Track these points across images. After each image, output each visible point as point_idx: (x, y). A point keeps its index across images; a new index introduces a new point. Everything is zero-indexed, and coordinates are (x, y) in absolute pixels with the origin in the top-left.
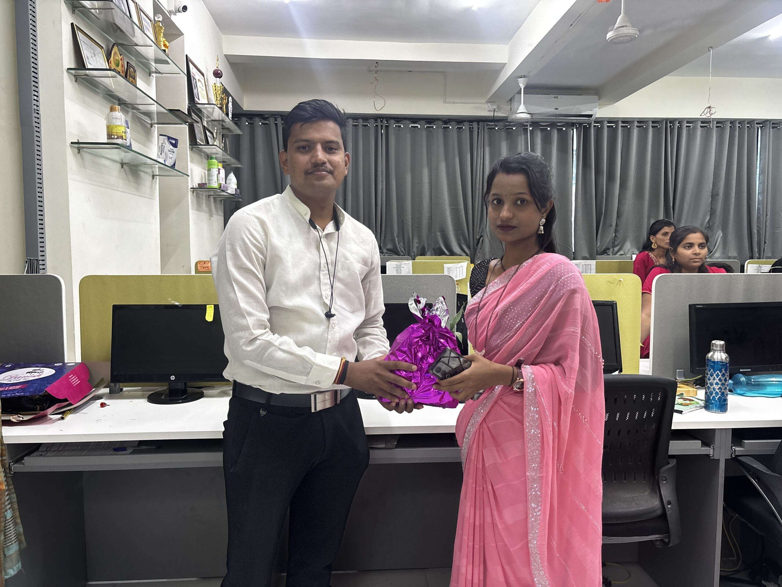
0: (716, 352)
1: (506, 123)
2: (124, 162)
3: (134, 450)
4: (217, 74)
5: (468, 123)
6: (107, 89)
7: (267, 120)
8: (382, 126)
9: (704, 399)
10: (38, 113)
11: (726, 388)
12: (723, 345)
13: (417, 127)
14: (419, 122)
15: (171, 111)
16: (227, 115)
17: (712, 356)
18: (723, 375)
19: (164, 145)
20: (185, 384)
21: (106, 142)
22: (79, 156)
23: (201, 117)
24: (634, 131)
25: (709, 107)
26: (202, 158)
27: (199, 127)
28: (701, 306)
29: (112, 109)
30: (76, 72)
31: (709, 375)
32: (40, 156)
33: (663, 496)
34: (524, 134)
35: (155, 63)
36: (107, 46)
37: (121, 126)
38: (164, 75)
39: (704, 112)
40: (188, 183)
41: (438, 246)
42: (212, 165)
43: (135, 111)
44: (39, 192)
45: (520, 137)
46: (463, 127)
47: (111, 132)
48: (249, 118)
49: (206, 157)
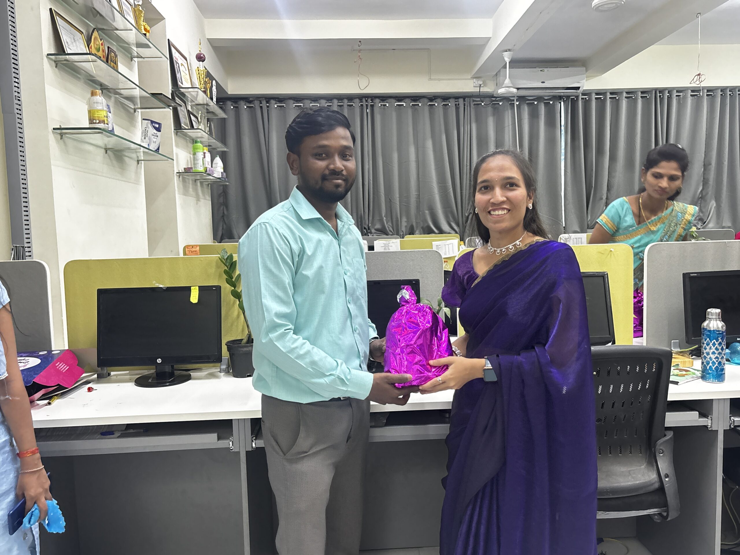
0: (711, 320)
1: (492, 99)
2: (108, 147)
3: (121, 433)
4: (200, 58)
5: (454, 99)
6: (88, 74)
7: (252, 103)
9: (701, 369)
10: (19, 100)
11: (723, 357)
12: (719, 313)
13: (403, 105)
14: (404, 101)
15: (153, 94)
16: (212, 99)
17: (708, 325)
18: (720, 344)
19: (147, 129)
20: (172, 367)
21: (88, 126)
22: (61, 141)
23: (185, 102)
24: (622, 102)
25: (699, 75)
26: (187, 142)
27: (183, 111)
28: (696, 275)
29: (93, 94)
30: (56, 58)
31: (705, 345)
32: (23, 142)
33: (660, 470)
34: (511, 109)
35: (137, 48)
36: (87, 31)
37: (103, 110)
38: (146, 59)
39: (693, 79)
40: (174, 167)
41: (426, 225)
42: (197, 149)
43: (117, 96)
44: (22, 179)
45: (506, 112)
46: (448, 104)
47: (93, 117)
48: (234, 102)
49: (192, 141)
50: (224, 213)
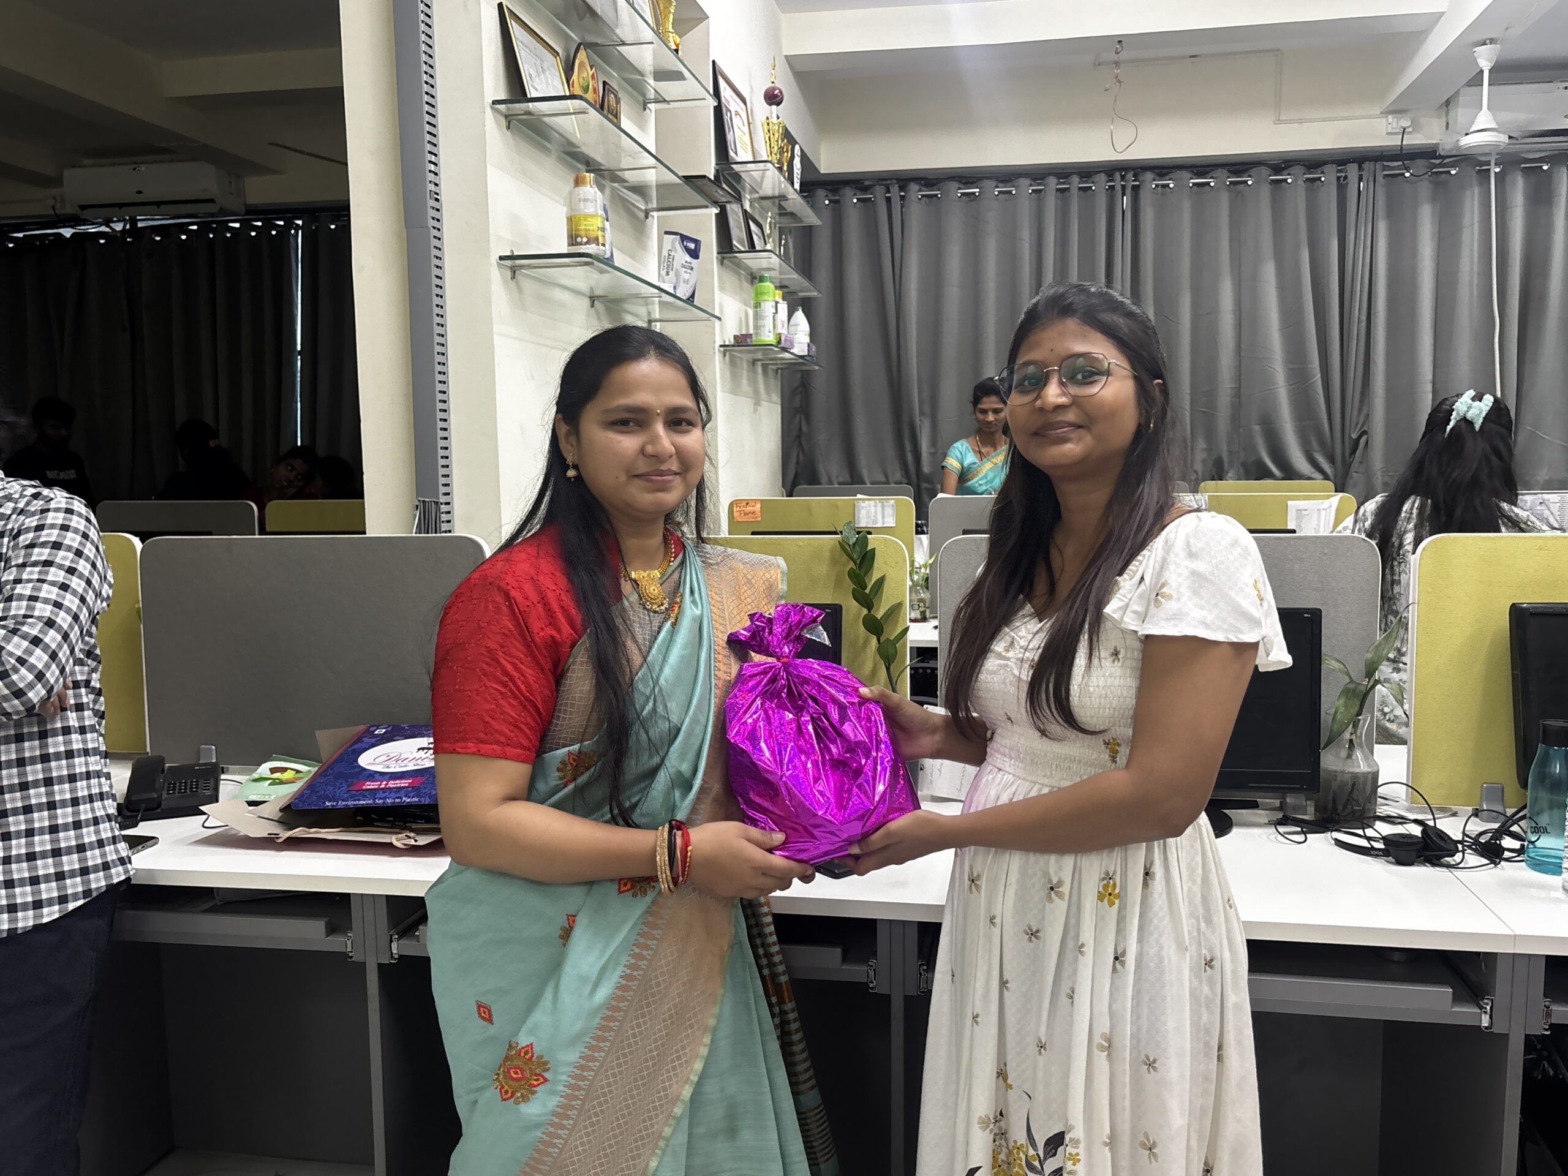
1: (1433, 161)
2: (597, 292)
4: (773, 98)
5: (1334, 165)
6: (564, 140)
7: (869, 191)
8: (1124, 187)
10: (437, 200)
13: (1208, 184)
14: (1212, 174)
15: (687, 178)
16: (792, 184)
19: (672, 254)
21: (565, 251)
22: (513, 284)
23: (740, 191)
26: (740, 280)
27: (737, 214)
29: (578, 182)
30: (508, 109)
32: (441, 287)
34: (1481, 184)
35: (655, 80)
36: (567, 50)
37: (595, 216)
38: (672, 105)
40: (714, 335)
41: (1253, 458)
42: (762, 293)
43: (616, 185)
44: (439, 363)
45: (1468, 193)
46: (1320, 178)
47: (577, 230)
48: (830, 191)
49: (750, 277)
50: (800, 429)
